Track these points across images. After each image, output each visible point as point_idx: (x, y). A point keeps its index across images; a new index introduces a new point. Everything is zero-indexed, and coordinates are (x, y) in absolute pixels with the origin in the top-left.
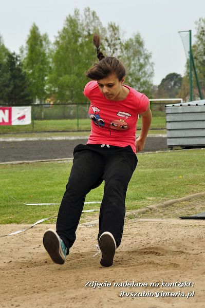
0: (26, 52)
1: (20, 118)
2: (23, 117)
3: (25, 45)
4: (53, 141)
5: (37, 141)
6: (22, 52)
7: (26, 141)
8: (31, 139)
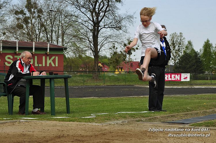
0: (202, 51)
1: (184, 78)
2: (186, 78)
3: (202, 48)
4: (194, 88)
5: (187, 88)
6: (201, 51)
7: (182, 88)
8: (184, 87)
